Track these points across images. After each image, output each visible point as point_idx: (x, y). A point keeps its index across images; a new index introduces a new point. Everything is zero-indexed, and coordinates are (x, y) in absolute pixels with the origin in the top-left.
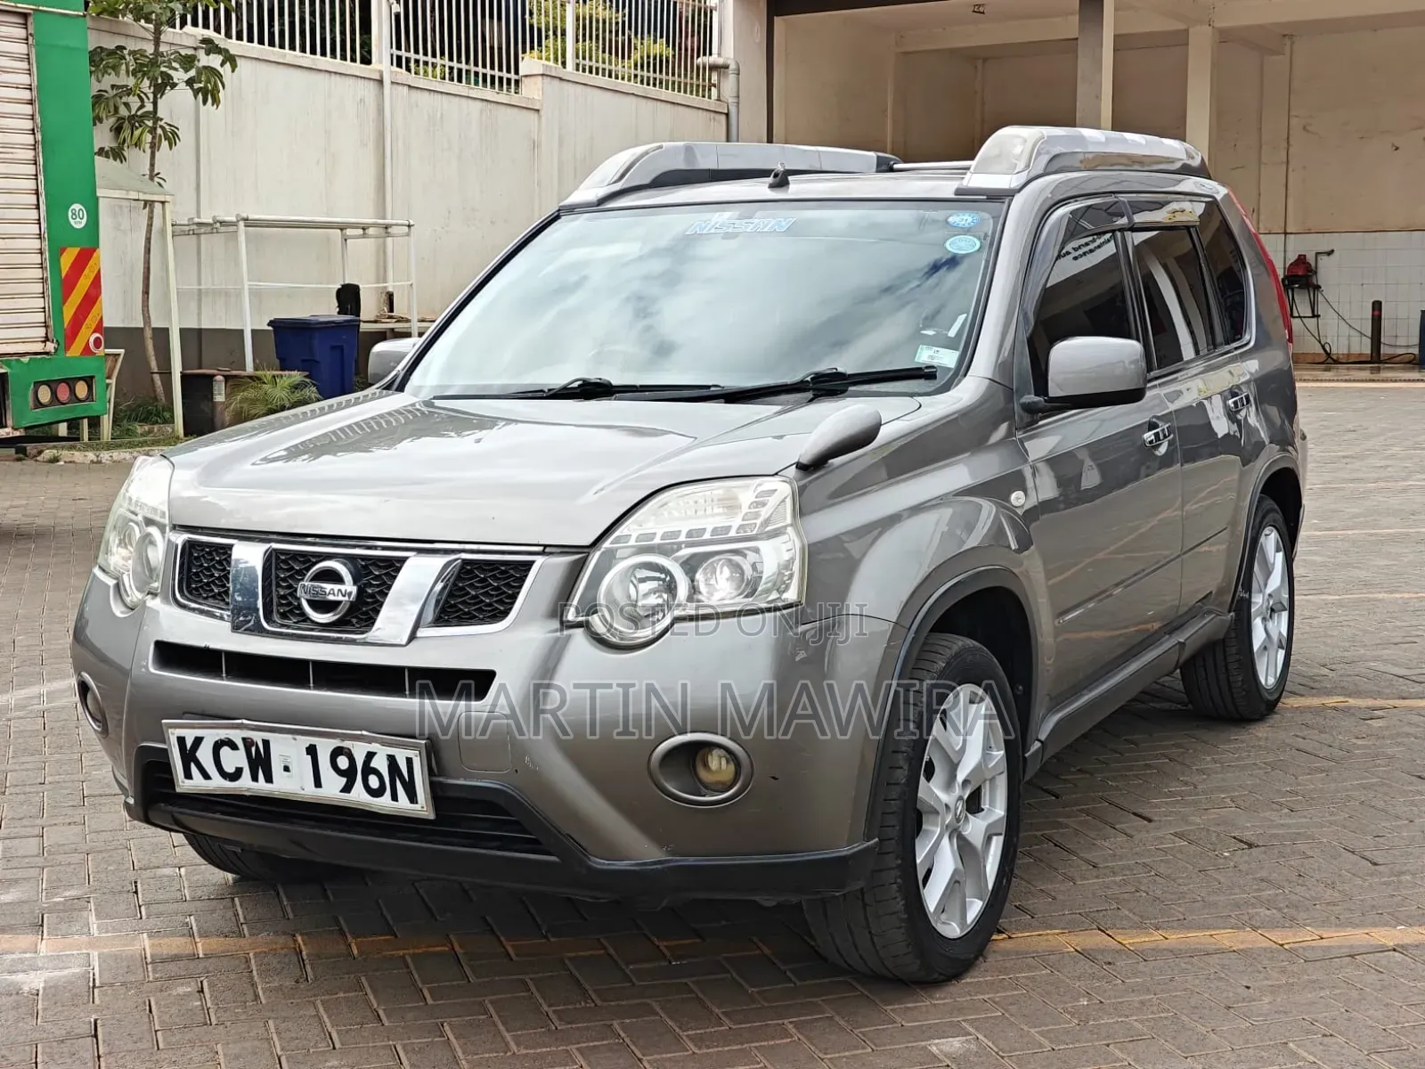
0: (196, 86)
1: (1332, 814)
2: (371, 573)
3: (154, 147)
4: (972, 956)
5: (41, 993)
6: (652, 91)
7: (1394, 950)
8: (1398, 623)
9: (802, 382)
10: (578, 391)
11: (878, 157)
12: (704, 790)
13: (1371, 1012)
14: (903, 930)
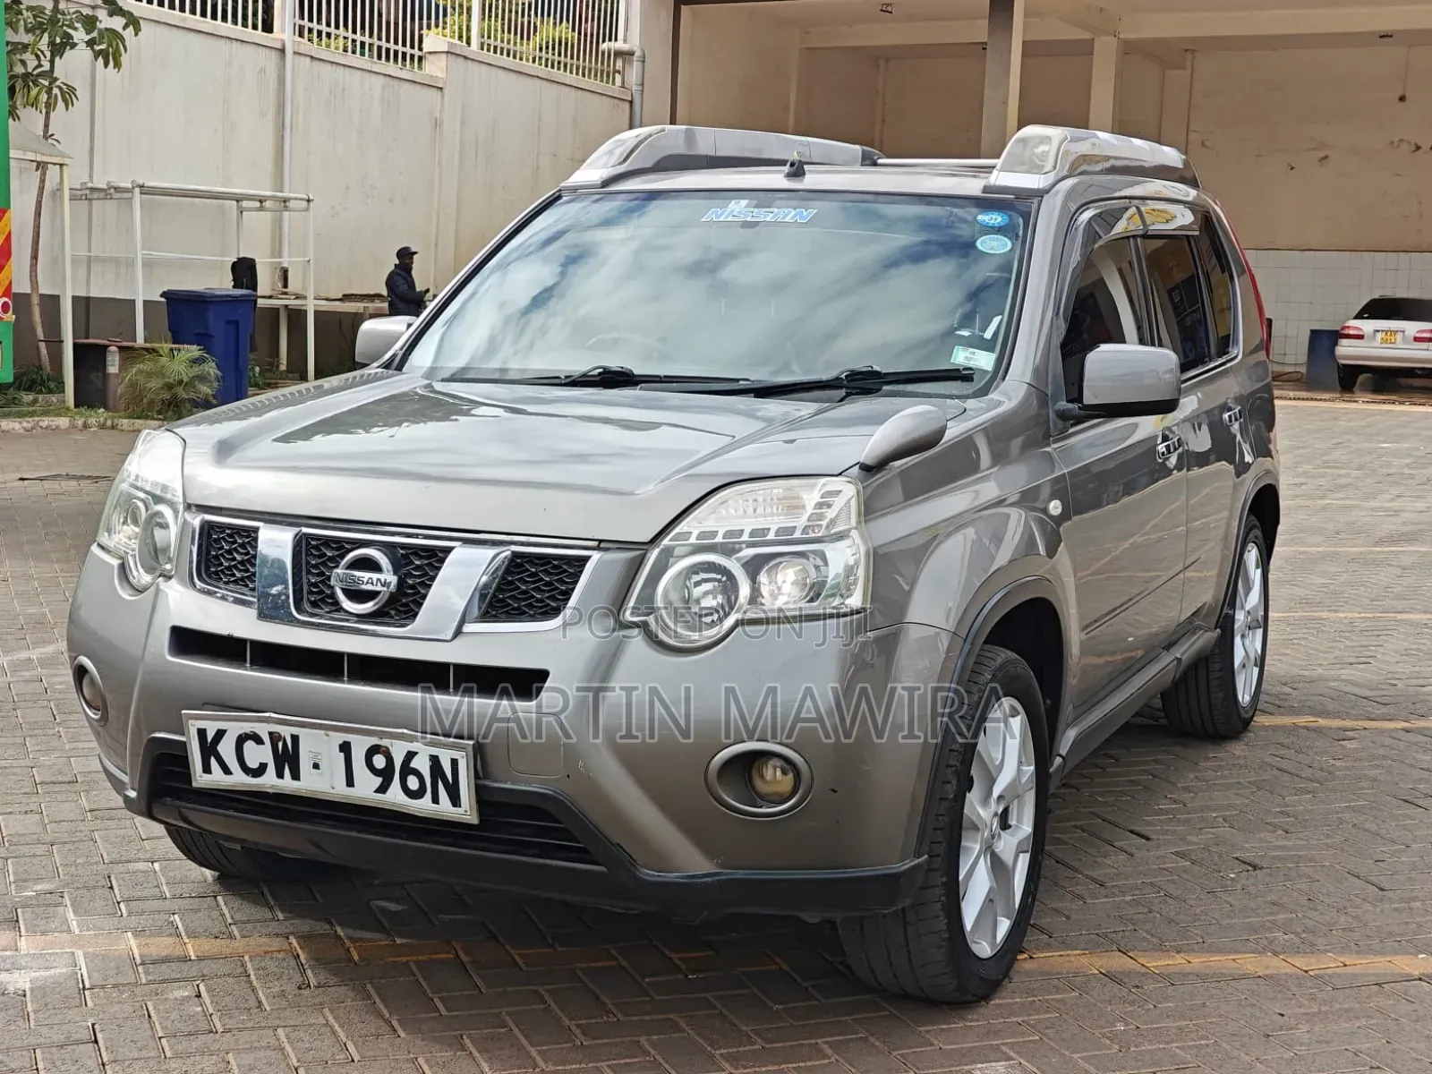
0: (97, 48)
1: (1328, 836)
2: (412, 563)
3: (50, 106)
4: (1001, 977)
5: (28, 993)
6: (557, 74)
7: (1420, 979)
8: (1348, 643)
9: (838, 379)
10: (598, 379)
11: (863, 151)
12: (760, 802)
13: (1413, 1044)
14: (943, 950)
